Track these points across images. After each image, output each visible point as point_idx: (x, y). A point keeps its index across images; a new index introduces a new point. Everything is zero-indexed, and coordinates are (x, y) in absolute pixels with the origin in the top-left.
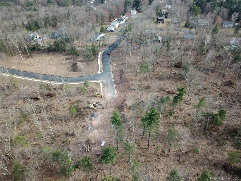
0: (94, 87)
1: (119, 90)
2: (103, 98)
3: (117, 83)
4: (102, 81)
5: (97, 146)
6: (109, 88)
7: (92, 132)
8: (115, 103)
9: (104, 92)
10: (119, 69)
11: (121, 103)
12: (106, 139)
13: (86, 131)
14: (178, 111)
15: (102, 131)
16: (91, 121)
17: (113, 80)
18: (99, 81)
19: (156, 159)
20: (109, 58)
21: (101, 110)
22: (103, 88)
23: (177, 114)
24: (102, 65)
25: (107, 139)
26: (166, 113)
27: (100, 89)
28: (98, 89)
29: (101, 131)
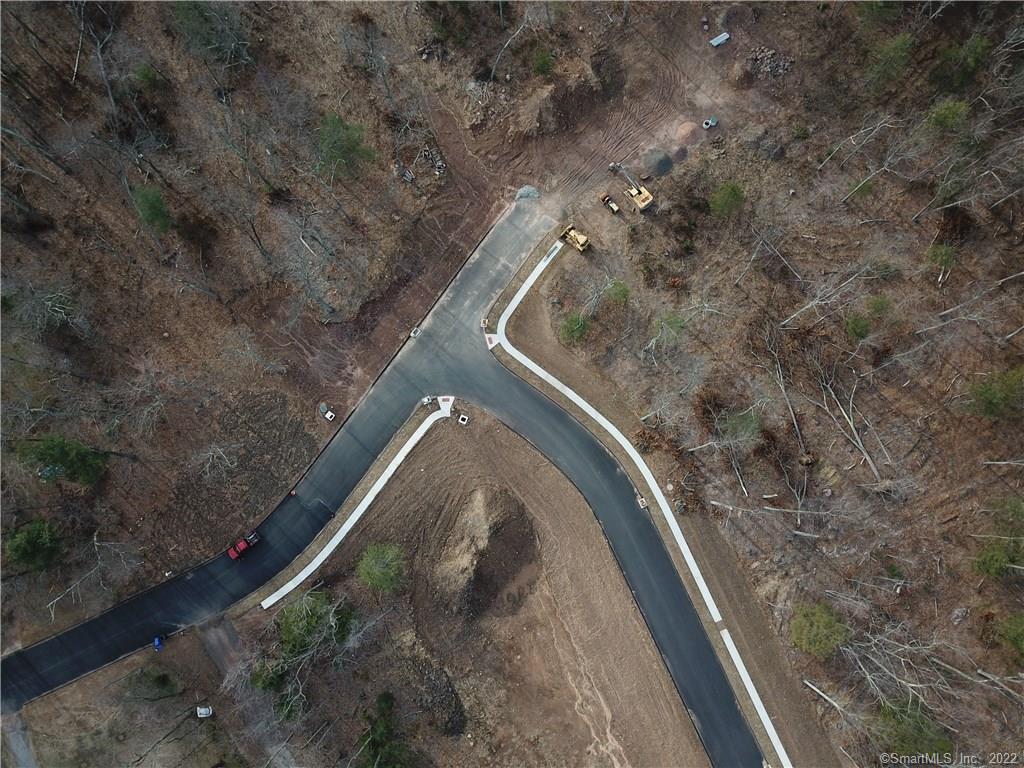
9: (542, 250)
18: (499, 338)
28: (544, 291)
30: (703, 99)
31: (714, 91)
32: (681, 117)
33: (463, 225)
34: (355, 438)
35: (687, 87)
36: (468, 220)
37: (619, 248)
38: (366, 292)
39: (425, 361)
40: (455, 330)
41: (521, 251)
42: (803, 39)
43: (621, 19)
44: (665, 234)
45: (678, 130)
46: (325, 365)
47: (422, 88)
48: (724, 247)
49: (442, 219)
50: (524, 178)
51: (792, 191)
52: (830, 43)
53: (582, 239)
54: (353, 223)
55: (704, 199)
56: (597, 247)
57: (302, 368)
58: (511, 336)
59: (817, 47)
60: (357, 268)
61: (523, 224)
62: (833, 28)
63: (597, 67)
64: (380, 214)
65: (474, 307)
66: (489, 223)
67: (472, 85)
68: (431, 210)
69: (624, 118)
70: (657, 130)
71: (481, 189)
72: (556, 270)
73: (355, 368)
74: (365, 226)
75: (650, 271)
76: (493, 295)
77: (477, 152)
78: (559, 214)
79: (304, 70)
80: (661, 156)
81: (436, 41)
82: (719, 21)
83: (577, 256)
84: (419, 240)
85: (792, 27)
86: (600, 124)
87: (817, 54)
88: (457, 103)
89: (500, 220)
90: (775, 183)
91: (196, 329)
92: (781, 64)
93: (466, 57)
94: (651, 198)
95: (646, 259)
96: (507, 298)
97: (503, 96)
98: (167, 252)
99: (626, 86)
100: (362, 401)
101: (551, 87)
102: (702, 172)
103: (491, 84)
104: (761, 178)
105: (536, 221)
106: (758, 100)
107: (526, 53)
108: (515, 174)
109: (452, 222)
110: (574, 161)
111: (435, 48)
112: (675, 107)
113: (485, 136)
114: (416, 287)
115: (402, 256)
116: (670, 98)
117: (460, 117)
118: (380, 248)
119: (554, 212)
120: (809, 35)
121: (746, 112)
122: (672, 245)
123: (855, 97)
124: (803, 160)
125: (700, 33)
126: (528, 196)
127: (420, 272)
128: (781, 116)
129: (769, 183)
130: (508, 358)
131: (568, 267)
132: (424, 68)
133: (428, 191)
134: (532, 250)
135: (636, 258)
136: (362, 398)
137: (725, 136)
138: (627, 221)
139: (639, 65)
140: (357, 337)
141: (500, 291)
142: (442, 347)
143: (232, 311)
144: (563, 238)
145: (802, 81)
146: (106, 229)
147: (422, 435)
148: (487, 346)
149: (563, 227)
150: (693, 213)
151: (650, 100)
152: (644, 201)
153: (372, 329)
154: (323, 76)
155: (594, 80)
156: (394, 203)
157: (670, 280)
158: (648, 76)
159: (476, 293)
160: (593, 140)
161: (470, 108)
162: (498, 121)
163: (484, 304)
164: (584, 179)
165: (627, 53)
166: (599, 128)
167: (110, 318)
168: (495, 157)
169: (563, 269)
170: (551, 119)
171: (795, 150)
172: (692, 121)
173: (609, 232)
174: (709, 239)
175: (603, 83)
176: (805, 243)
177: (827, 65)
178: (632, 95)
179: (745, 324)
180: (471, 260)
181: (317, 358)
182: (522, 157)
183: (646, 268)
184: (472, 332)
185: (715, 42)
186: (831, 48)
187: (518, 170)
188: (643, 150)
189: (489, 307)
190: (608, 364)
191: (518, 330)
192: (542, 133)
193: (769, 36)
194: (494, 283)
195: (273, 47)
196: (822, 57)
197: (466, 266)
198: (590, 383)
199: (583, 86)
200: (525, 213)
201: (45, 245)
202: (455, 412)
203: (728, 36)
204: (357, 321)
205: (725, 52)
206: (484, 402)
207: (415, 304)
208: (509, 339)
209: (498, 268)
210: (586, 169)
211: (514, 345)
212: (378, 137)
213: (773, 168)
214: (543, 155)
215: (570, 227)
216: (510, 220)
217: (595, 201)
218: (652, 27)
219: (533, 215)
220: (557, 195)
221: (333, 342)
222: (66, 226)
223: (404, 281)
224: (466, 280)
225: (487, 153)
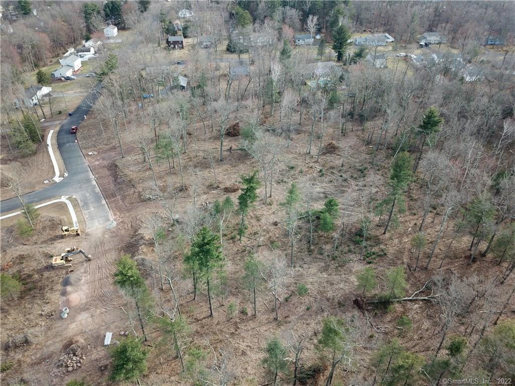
0: (54, 215)
1: (118, 209)
2: (84, 236)
3: (109, 195)
4: (70, 199)
5: (94, 348)
6: (92, 209)
7: (75, 322)
8: (116, 239)
9: (81, 221)
10: (105, 163)
11: (129, 237)
12: (112, 327)
13: (59, 324)
14: (254, 222)
15: (98, 311)
16: (64, 298)
17: (98, 190)
18: (64, 199)
19: (233, 330)
20: (76, 141)
21: (85, 265)
22: (76, 212)
23: (253, 228)
24: (61, 161)
25: (116, 326)
26: (232, 232)
27: (70, 218)
28: (64, 218)
29: (96, 311)
31: (82, 324)
34: (76, 157)
46: (108, 156)
50: (120, 226)
57: (113, 151)
65: (84, 196)
72: (67, 223)
73: (100, 163)
119: (93, 232)
126: (110, 225)
136: (87, 161)
141: (81, 205)
159: (89, 198)
160: (112, 257)
166: (115, 261)
181: (113, 154)
182: (130, 227)
185: (109, 336)
189: (79, 200)
194: (86, 204)
200: (103, 222)
202: (52, 181)
203: (106, 344)
208: (59, 202)
209: (91, 207)
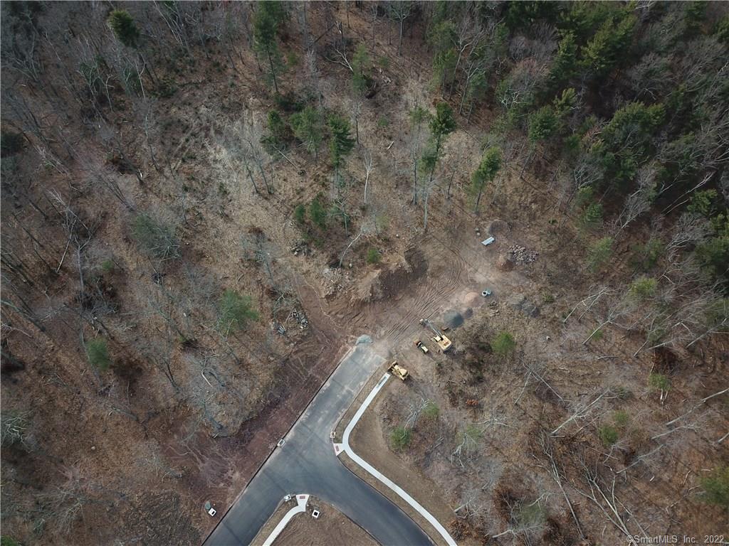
4: (338, 440)
6: (347, 388)
9: (375, 379)
10: (233, 459)
16: (475, 308)
18: (344, 447)
30: (480, 278)
31: (487, 273)
32: (467, 289)
33: (318, 363)
34: (231, 531)
35: (469, 270)
36: (322, 359)
37: (430, 377)
38: (247, 413)
39: (287, 465)
40: (311, 441)
41: (360, 380)
42: (542, 240)
43: (423, 230)
44: (462, 368)
45: (465, 298)
46: (211, 470)
47: (293, 272)
48: (505, 377)
49: (304, 359)
50: (362, 330)
51: (547, 337)
52: (560, 243)
53: (403, 371)
54: (241, 363)
55: (487, 343)
56: (415, 377)
57: (194, 473)
58: (354, 444)
59: (552, 245)
60: (241, 395)
61: (361, 361)
62: (560, 234)
63: (408, 259)
64: (260, 357)
65: (325, 422)
66: (337, 361)
67: (327, 270)
68: (296, 352)
69: (429, 289)
70: (451, 297)
71: (331, 337)
72: (386, 394)
73: (234, 472)
74: (249, 364)
75: (453, 395)
76: (340, 413)
77: (330, 313)
78: (387, 355)
79: (215, 262)
80: (455, 314)
81: (303, 244)
82: (487, 230)
83: (400, 384)
84: (287, 374)
85: (534, 234)
86: (412, 294)
87: (553, 249)
88: (317, 281)
89: (345, 359)
90: (535, 332)
91: (117, 443)
92: (530, 255)
93: (323, 253)
94: (450, 343)
95: (450, 386)
96: (350, 416)
97: (347, 277)
98: (104, 385)
99: (428, 270)
100: (238, 498)
101: (379, 271)
102: (484, 325)
103: (339, 269)
104: (525, 328)
105: (370, 359)
106: (518, 278)
107: (362, 250)
108: (355, 327)
109: (311, 361)
110: (395, 318)
111: (302, 248)
112: (463, 283)
113: (335, 303)
114: (283, 408)
115: (274, 385)
116: (458, 277)
117: (318, 290)
118: (259, 381)
119: (383, 353)
120: (546, 238)
121: (510, 285)
122: (467, 376)
123: (581, 276)
124: (552, 317)
125: (475, 238)
126: (364, 342)
127: (287, 397)
128: (534, 288)
129: (531, 332)
130: (351, 462)
131: (395, 392)
132: (295, 260)
133: (295, 340)
134: (368, 379)
135: (443, 385)
136: (237, 497)
137: (498, 301)
138: (435, 359)
139: (436, 257)
140: (237, 447)
141: (344, 411)
142: (300, 454)
143: (145, 429)
144: (390, 371)
145: (545, 266)
146: (62, 370)
147: (283, 527)
148: (335, 454)
149: (389, 363)
150: (481, 353)
151: (445, 278)
152: (445, 345)
153: (249, 441)
154: (227, 266)
155: (407, 267)
156: (270, 349)
157: (468, 401)
158: (443, 263)
159: (327, 412)
160: (408, 304)
161: (325, 285)
162: (344, 293)
163: (333, 420)
164: (403, 330)
165: (428, 250)
166: (411, 296)
167: (52, 436)
168: (342, 316)
169: (391, 393)
170: (379, 291)
171: (546, 310)
172: (475, 292)
173: (422, 367)
174: (494, 372)
175: (413, 268)
176: (561, 373)
177: (560, 256)
178: (432, 275)
179: (525, 433)
180: (324, 388)
181: (206, 464)
182: (360, 316)
183: (450, 392)
184: (323, 442)
185: (485, 243)
186: (561, 246)
187: (357, 324)
188: (443, 311)
189: (336, 422)
190: (427, 466)
191: (358, 441)
192: (373, 300)
193: (520, 239)
194: (341, 404)
195: (195, 248)
196: (556, 251)
197: (320, 392)
198: (413, 482)
199: (400, 270)
200: (364, 354)
201: (15, 382)
202: (310, 507)
203: (493, 239)
204: (239, 435)
205: (491, 249)
206: (332, 499)
207: (282, 421)
208: (351, 447)
209: (343, 393)
210: (404, 323)
211: (355, 452)
212: (261, 304)
213: (533, 322)
214: (374, 314)
215: (394, 363)
216: (352, 358)
217: (411, 345)
218: (444, 234)
219: (368, 355)
220: (385, 341)
221: (220, 451)
222: (34, 367)
223: (275, 404)
224: (320, 402)
225: (337, 313)
